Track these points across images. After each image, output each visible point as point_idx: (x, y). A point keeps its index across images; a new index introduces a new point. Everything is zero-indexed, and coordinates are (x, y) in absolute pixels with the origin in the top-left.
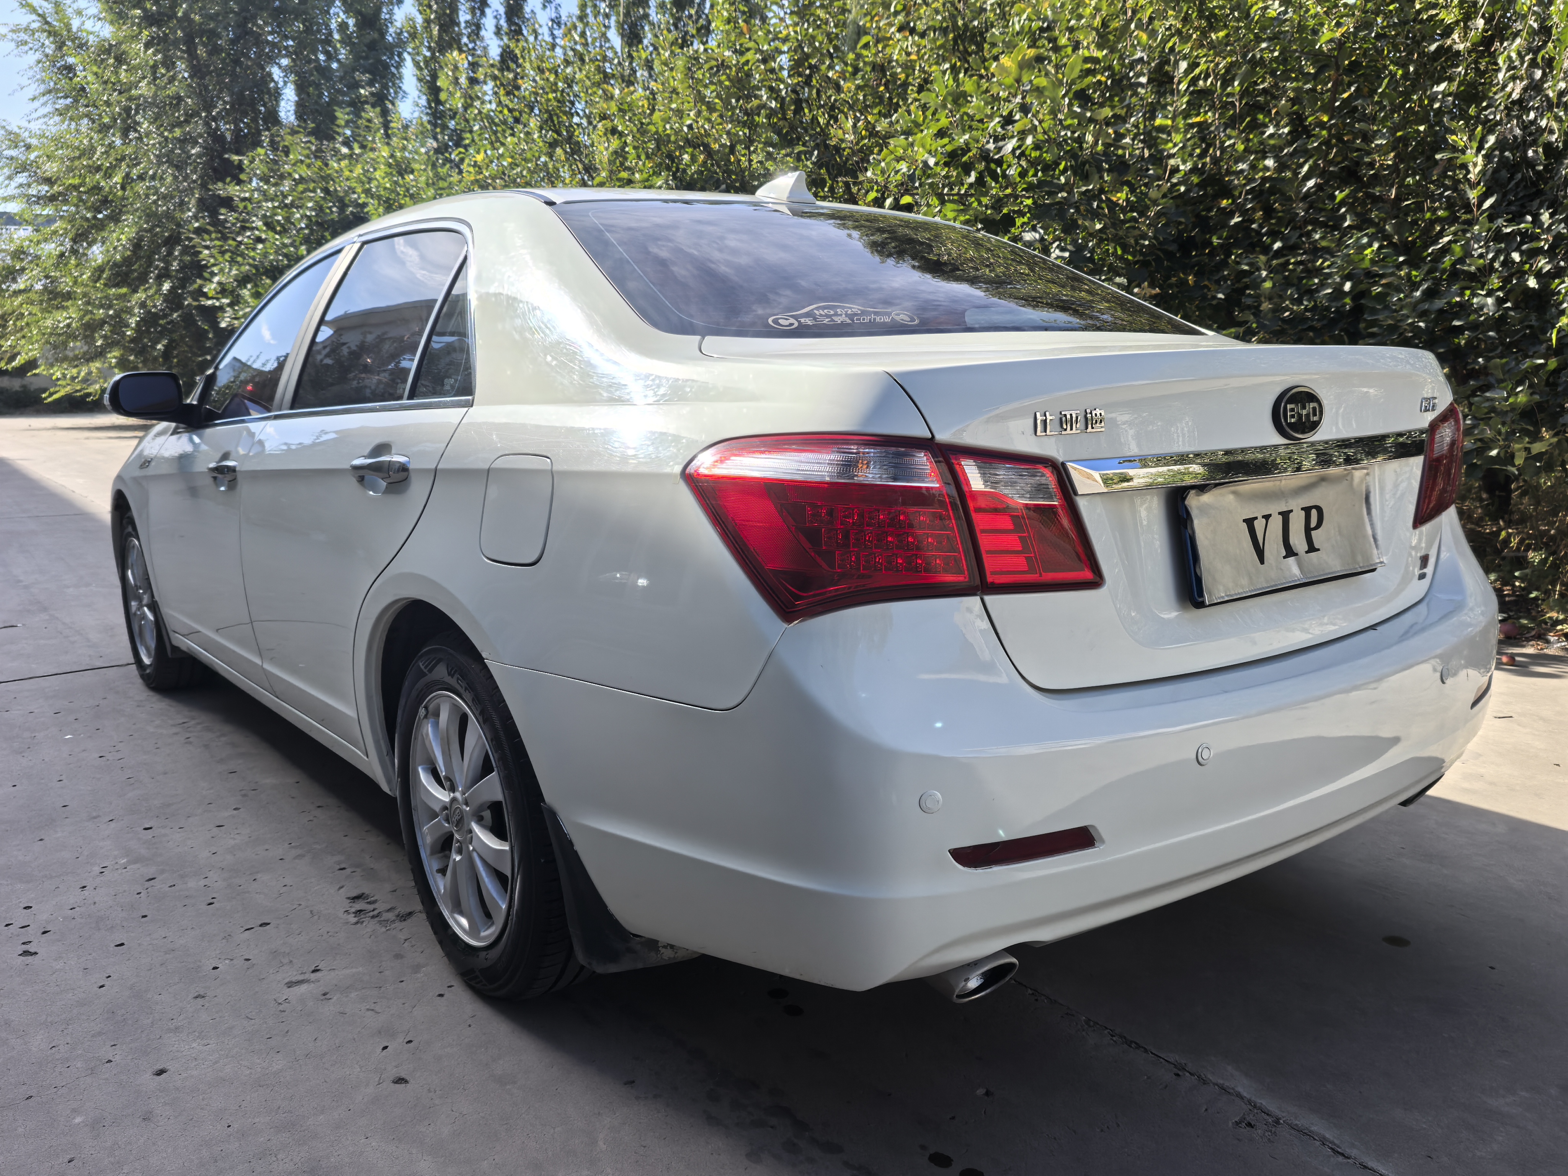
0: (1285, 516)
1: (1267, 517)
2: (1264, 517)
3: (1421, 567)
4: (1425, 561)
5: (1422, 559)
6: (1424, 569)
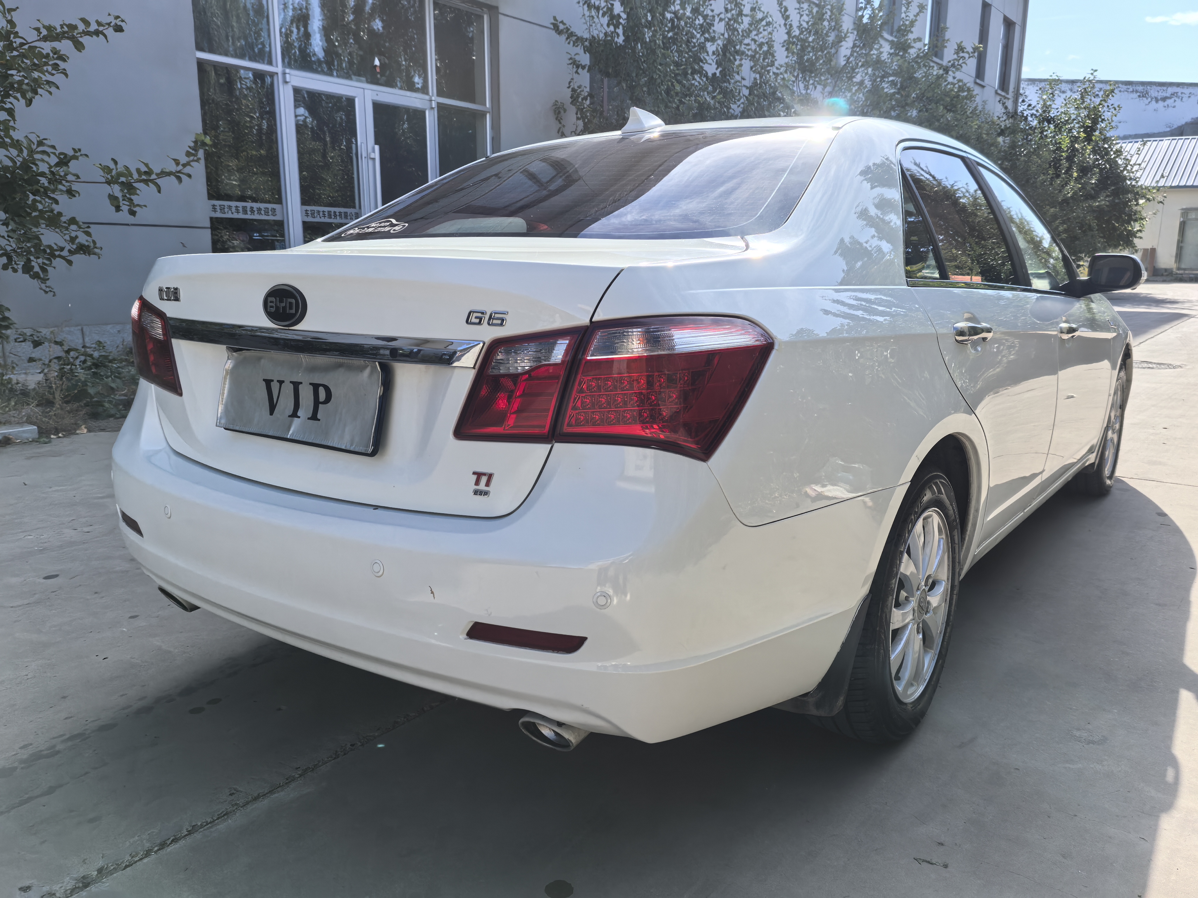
0: (296, 385)
1: (281, 382)
2: (278, 381)
3: (477, 483)
4: (484, 480)
5: (479, 475)
6: (482, 486)
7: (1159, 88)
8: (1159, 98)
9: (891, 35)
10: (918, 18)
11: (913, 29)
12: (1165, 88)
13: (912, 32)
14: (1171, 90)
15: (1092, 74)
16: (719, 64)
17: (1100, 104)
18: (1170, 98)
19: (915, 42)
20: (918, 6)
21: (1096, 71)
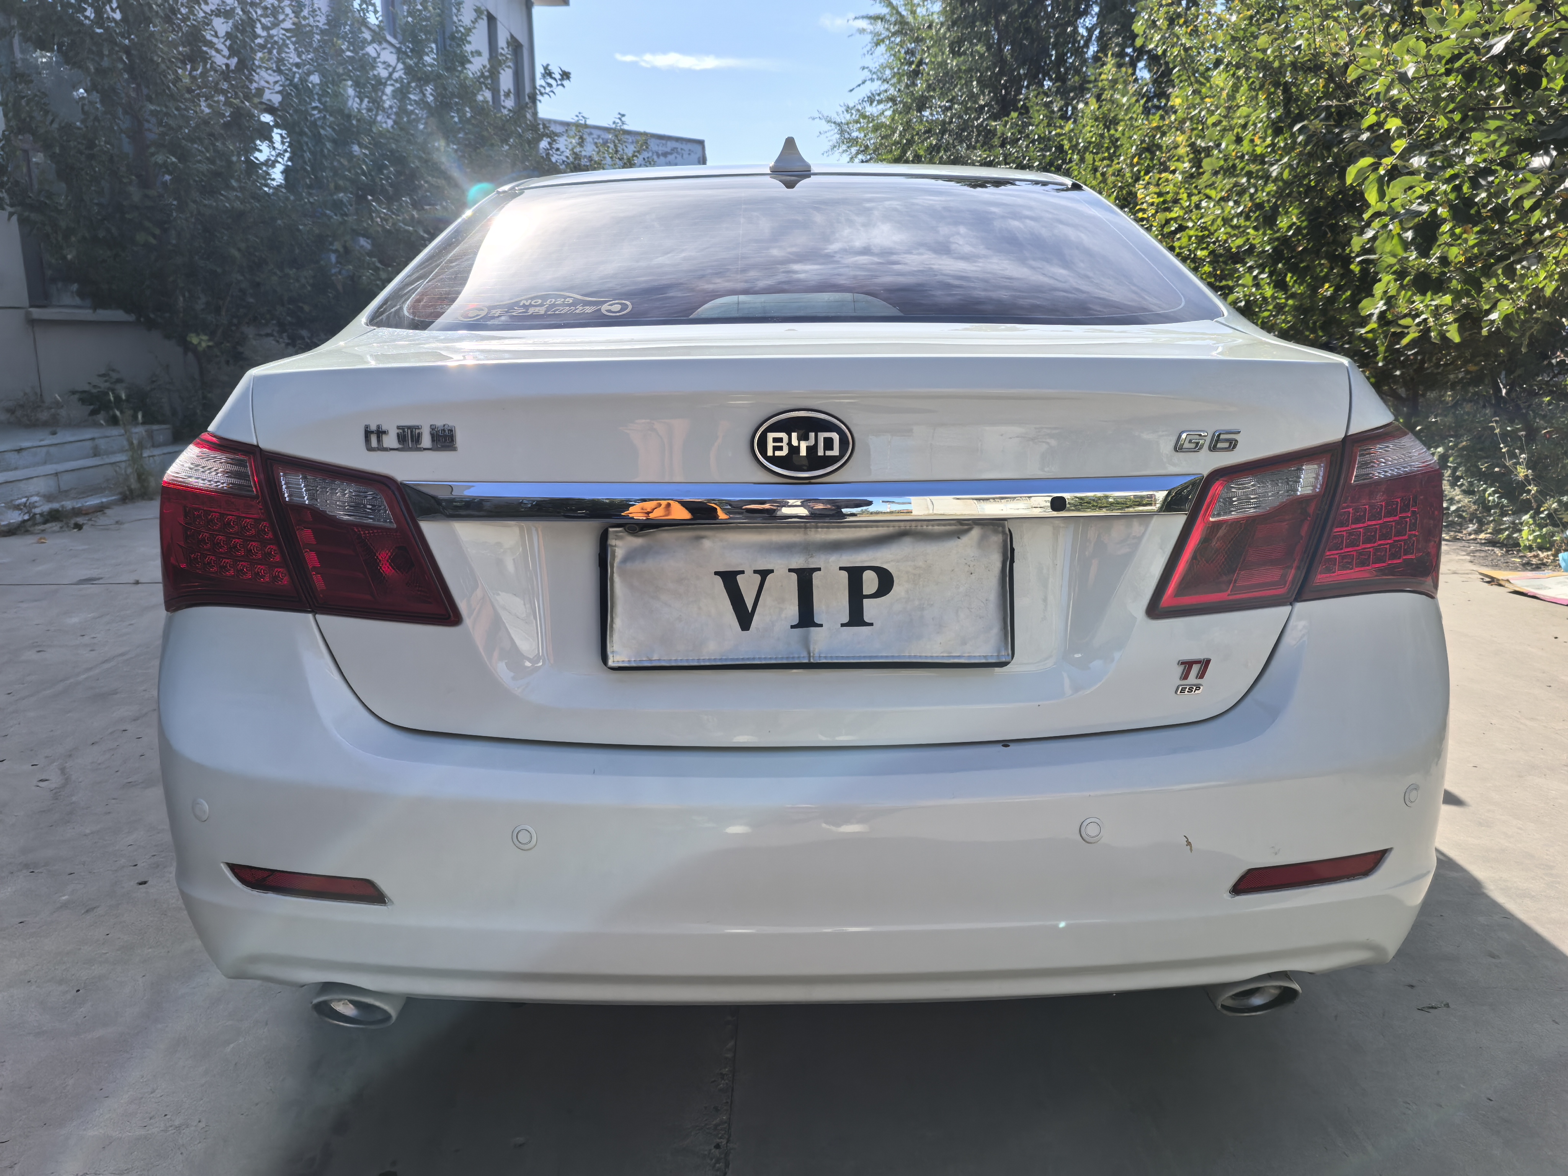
3: (1185, 676)
4: (1195, 669)
5: (1188, 665)
6: (1192, 679)
7: (658, 141)
8: (660, 152)
9: (395, 37)
10: (477, 25)
11: (469, 38)
12: (664, 142)
13: (470, 43)
14: (671, 145)
15: (620, 119)
16: (233, 51)
17: (634, 156)
18: (671, 154)
19: (473, 56)
20: (476, 11)
21: (623, 115)
